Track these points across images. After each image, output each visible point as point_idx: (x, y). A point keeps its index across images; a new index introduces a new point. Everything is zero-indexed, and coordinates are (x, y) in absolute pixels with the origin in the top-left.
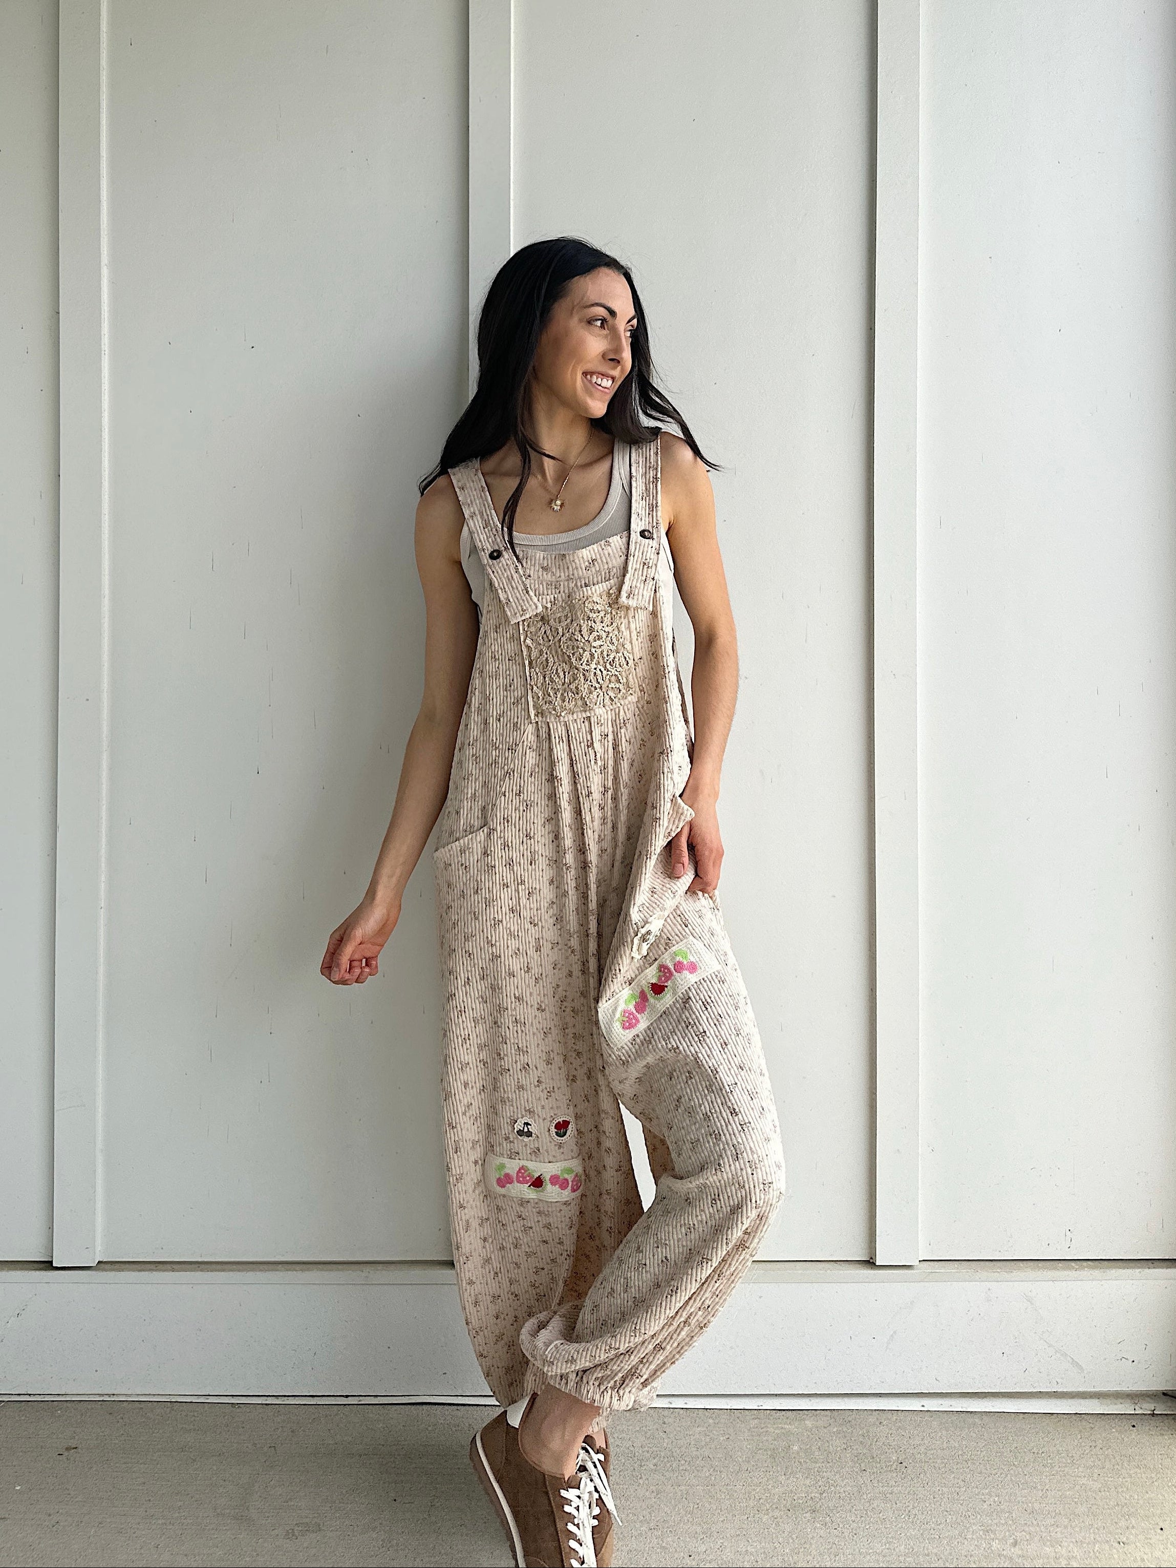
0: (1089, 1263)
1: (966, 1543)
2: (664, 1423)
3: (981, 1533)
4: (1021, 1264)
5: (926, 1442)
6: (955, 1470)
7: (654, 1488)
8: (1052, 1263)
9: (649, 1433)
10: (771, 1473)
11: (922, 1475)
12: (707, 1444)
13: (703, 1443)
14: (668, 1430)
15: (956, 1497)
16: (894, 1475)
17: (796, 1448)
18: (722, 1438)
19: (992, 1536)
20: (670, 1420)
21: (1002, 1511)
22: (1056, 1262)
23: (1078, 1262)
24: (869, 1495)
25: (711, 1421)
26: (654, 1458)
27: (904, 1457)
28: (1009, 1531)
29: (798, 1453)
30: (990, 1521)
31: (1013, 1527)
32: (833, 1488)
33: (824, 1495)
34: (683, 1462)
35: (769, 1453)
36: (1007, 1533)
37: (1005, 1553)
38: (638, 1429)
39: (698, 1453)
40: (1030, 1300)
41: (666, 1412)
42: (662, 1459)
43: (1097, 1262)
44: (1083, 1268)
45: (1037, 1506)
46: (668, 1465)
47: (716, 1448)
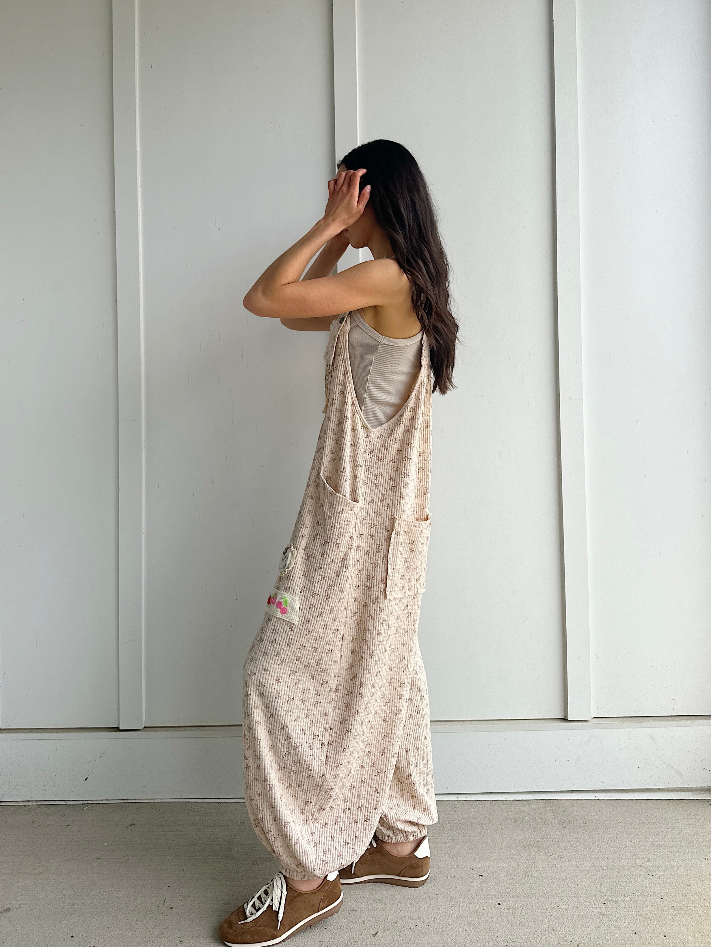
0: (684, 717)
1: (622, 861)
2: (455, 807)
3: (630, 856)
4: (647, 719)
5: (598, 813)
6: (614, 827)
7: (451, 838)
8: (664, 717)
9: (447, 812)
10: (515, 830)
11: (597, 830)
12: (478, 817)
13: (477, 816)
14: (457, 811)
15: (616, 839)
16: (582, 829)
17: (527, 818)
18: (487, 814)
19: (636, 857)
20: (458, 806)
21: (641, 846)
22: (667, 717)
23: (678, 717)
24: (568, 840)
25: (480, 806)
26: (450, 824)
27: (586, 821)
28: (645, 855)
29: (528, 820)
30: (635, 851)
31: (648, 853)
32: (548, 836)
33: (544, 840)
34: (466, 825)
35: (513, 820)
36: (644, 856)
37: (643, 865)
38: (441, 810)
39: (474, 821)
40: (652, 738)
41: (456, 802)
42: (455, 824)
43: (688, 717)
44: (681, 720)
45: (660, 843)
46: (458, 827)
47: (484, 819)
